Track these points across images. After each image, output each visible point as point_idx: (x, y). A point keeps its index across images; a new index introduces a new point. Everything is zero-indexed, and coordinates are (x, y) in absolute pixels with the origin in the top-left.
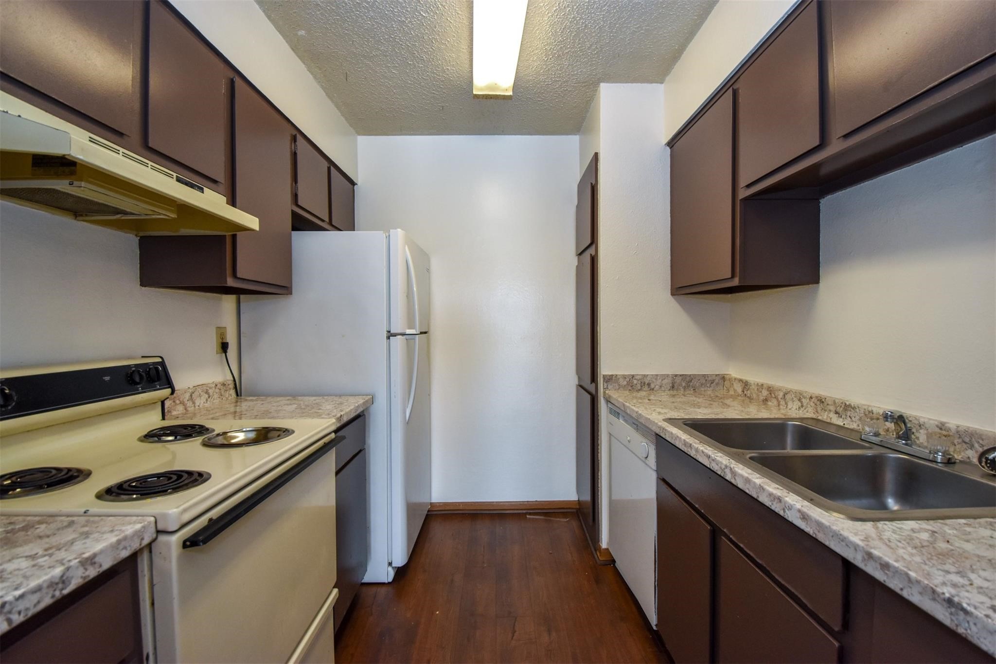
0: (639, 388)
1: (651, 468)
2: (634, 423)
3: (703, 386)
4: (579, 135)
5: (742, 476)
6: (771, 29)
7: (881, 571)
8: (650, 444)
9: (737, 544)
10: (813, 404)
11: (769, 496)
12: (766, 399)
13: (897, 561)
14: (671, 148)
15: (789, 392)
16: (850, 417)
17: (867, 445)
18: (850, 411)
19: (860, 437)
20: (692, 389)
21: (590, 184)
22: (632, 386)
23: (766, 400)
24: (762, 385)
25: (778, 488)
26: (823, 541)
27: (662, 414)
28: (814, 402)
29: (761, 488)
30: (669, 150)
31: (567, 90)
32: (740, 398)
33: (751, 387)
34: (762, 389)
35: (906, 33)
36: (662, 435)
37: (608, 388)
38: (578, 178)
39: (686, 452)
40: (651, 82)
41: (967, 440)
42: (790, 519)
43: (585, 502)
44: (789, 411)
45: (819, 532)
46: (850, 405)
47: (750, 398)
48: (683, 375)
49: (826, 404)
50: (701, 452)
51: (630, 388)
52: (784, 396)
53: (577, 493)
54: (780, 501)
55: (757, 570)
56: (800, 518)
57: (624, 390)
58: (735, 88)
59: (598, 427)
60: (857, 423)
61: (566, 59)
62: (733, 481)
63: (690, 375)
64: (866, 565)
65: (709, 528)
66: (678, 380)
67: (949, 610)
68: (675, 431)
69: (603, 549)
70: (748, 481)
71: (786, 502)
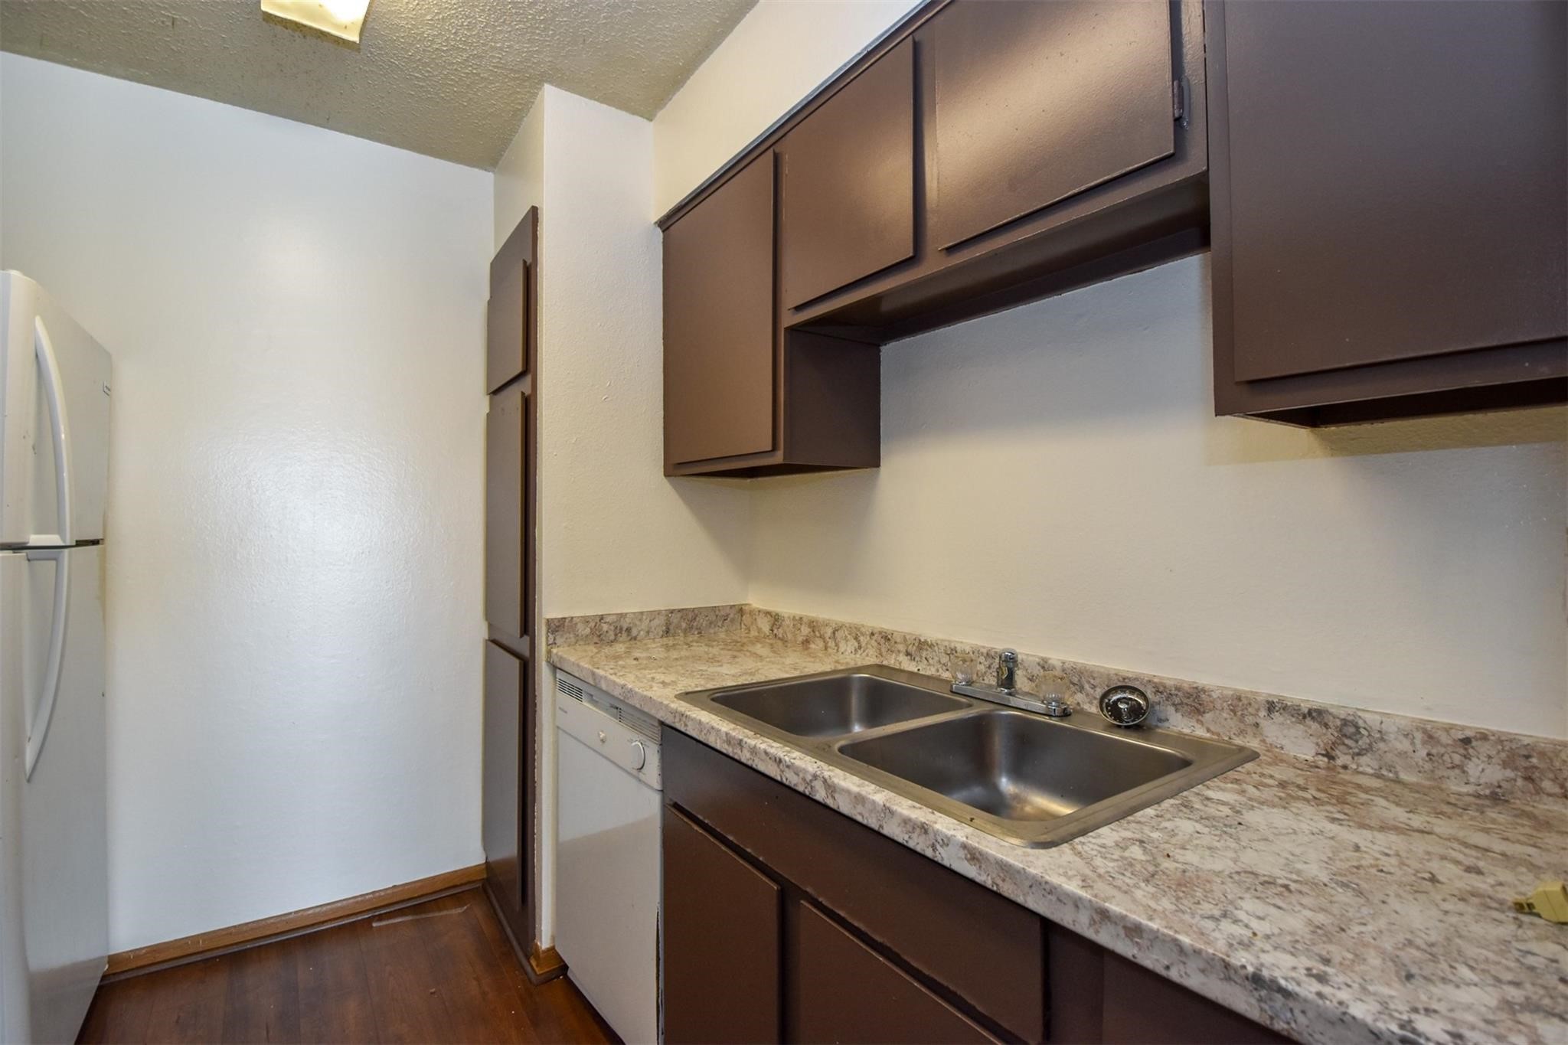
0: (612, 637)
1: (651, 788)
2: (612, 706)
3: (713, 626)
4: (493, 172)
5: (848, 792)
6: (840, 69)
7: (1127, 939)
8: (648, 743)
9: (832, 911)
10: (875, 644)
11: (903, 824)
12: (807, 640)
13: (1151, 919)
14: (663, 231)
15: (841, 627)
16: (926, 658)
17: (964, 700)
18: (927, 650)
19: (949, 688)
20: (696, 633)
21: (521, 262)
22: (599, 636)
23: (806, 642)
24: (801, 618)
25: (914, 807)
26: (1012, 897)
27: (669, 684)
28: (876, 641)
29: (888, 811)
30: (661, 234)
31: (478, 74)
32: (767, 641)
33: (783, 623)
34: (801, 624)
35: (1043, 111)
36: (678, 726)
37: (555, 644)
38: (491, 251)
39: (731, 755)
40: (634, 112)
41: (1075, 680)
42: (946, 863)
43: (505, 863)
44: (842, 656)
45: (1004, 880)
46: (926, 642)
47: (784, 641)
48: (683, 609)
49: (892, 641)
50: (763, 754)
51: (596, 639)
52: (834, 633)
53: (485, 849)
54: (926, 832)
55: (874, 954)
56: (966, 859)
57: (585, 645)
58: (777, 151)
59: (535, 717)
60: (936, 667)
61: (483, 11)
62: (830, 802)
63: (694, 609)
64: (1097, 932)
65: (776, 888)
66: (675, 618)
67: (1256, 994)
68: (705, 717)
69: (544, 952)
70: (859, 799)
71: (936, 833)
